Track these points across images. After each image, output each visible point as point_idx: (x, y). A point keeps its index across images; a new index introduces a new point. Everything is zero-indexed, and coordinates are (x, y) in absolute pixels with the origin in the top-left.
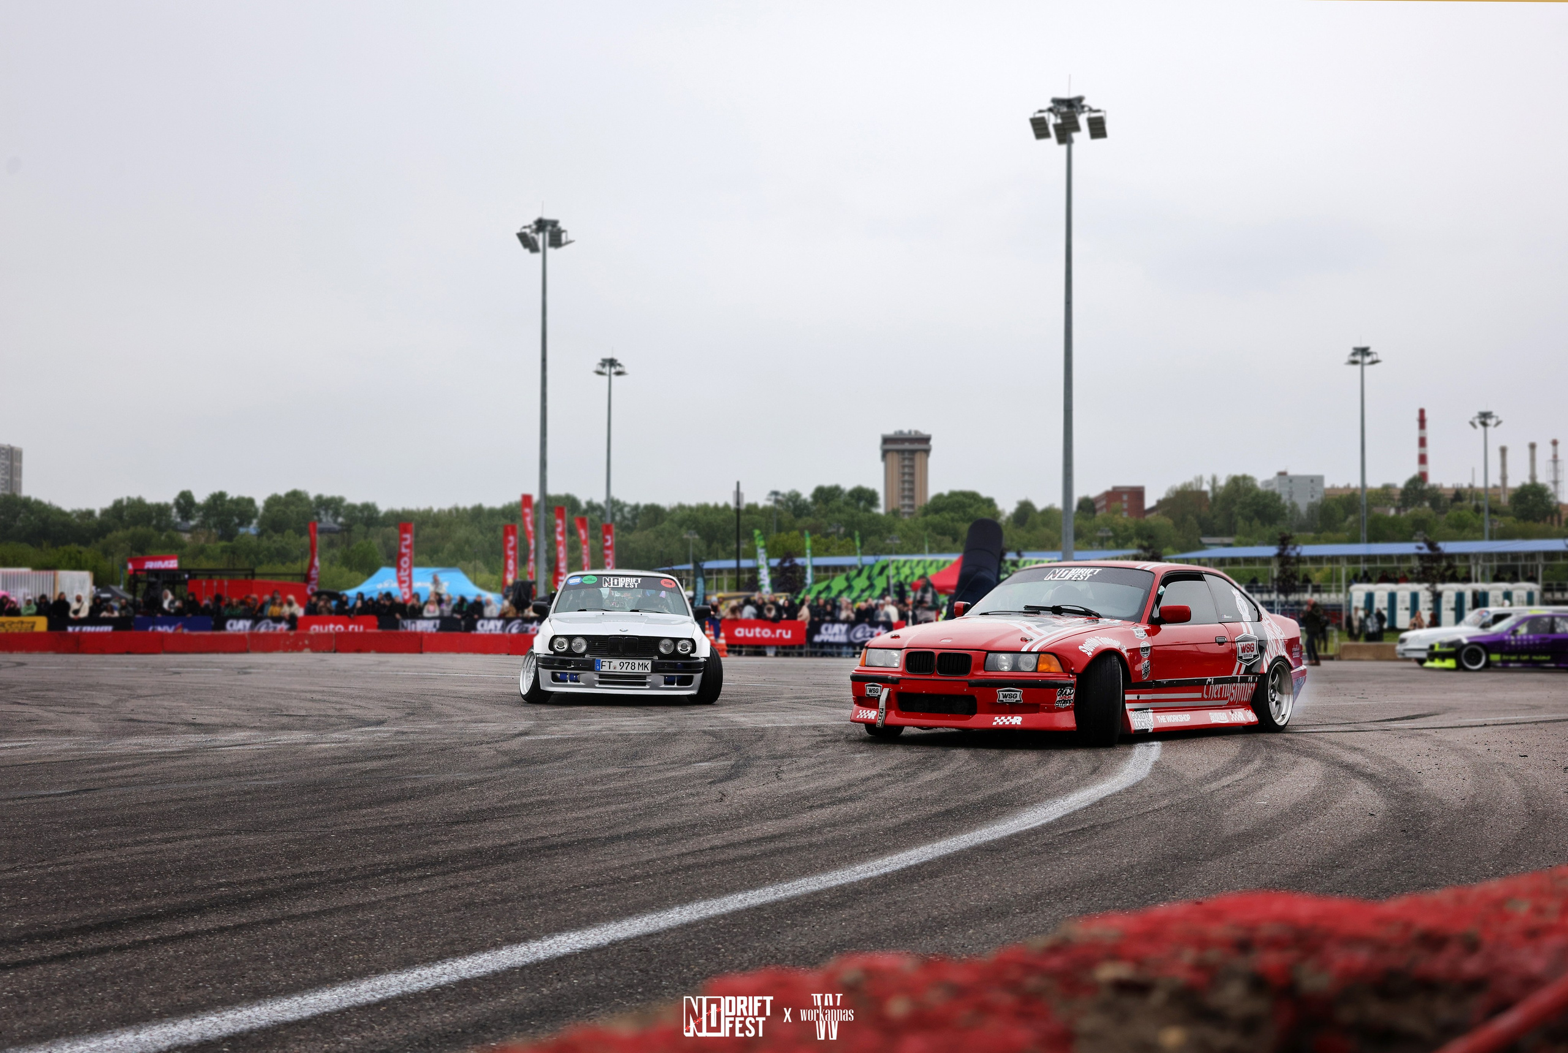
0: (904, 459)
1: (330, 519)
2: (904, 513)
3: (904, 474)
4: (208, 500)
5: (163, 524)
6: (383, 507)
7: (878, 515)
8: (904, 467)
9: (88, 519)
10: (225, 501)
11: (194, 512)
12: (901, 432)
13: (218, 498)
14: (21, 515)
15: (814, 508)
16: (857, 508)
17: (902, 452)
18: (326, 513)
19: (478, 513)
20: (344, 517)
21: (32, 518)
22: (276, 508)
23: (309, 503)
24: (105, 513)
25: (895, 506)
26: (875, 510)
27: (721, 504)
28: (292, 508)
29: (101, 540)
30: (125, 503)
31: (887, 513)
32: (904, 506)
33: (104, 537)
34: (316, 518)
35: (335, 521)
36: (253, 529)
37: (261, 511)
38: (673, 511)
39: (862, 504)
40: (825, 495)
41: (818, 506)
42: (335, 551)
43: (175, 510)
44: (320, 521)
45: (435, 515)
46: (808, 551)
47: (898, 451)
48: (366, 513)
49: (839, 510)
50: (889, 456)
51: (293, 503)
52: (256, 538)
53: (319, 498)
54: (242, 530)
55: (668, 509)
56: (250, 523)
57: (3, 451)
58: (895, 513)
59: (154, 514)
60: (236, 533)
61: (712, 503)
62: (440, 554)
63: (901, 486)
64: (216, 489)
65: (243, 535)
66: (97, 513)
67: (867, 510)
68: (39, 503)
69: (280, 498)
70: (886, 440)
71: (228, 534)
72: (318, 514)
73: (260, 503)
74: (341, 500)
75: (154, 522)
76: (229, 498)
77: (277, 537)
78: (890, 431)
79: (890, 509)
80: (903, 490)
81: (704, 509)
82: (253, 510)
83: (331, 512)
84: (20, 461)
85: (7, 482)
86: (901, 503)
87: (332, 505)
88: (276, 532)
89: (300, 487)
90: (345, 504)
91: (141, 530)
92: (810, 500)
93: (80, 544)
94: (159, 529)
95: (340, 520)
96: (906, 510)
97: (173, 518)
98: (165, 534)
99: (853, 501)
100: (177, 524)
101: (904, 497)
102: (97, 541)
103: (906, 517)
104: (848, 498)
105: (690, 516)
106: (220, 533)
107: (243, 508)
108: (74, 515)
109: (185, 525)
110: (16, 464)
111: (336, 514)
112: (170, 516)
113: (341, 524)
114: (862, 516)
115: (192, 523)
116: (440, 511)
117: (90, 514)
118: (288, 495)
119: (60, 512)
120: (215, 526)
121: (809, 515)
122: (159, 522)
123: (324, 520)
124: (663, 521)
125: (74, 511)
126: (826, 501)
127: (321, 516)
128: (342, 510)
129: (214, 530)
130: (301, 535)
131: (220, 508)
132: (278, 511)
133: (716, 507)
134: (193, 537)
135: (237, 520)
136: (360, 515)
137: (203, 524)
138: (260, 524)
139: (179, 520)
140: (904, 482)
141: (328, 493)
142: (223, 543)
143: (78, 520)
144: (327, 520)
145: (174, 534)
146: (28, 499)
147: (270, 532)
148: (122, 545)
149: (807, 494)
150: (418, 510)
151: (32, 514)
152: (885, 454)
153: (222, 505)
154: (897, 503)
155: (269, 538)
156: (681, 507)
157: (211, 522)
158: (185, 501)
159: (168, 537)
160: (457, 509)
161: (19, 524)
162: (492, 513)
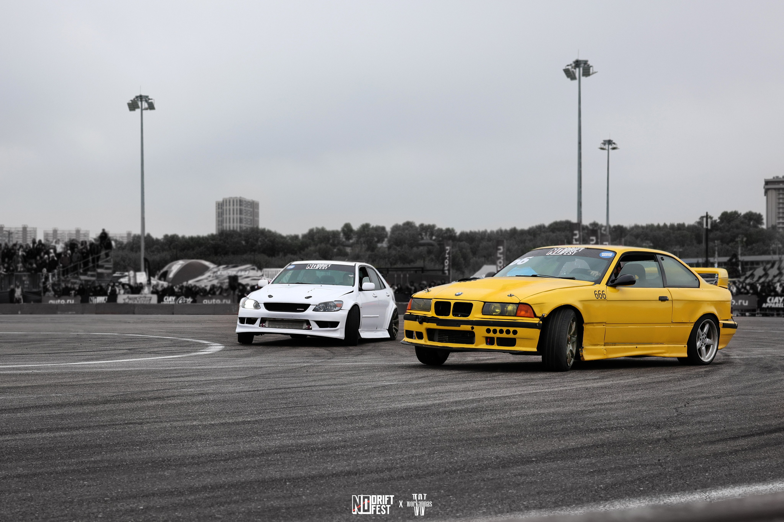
0: (779, 194)
1: (428, 237)
2: (779, 228)
3: (779, 203)
4: (360, 228)
5: (336, 242)
6: (458, 232)
7: (763, 229)
8: (779, 199)
9: (296, 240)
10: (369, 229)
11: (352, 235)
12: (777, 177)
13: (365, 227)
14: (260, 239)
15: (721, 226)
16: (749, 225)
17: (779, 189)
18: (426, 234)
19: (514, 232)
20: (437, 236)
21: (266, 240)
22: (397, 233)
23: (416, 228)
24: (304, 236)
25: (774, 223)
26: (760, 226)
27: (662, 224)
28: (407, 231)
29: (302, 251)
30: (315, 230)
31: (768, 228)
32: (779, 223)
33: (304, 250)
34: (420, 237)
35: (431, 239)
36: (384, 244)
37: (389, 234)
38: (632, 229)
39: (752, 223)
40: (727, 217)
41: (723, 224)
42: (433, 256)
43: (342, 234)
44: (422, 239)
45: (488, 234)
46: (716, 253)
47: (775, 189)
48: (448, 234)
49: (737, 227)
50: (770, 192)
51: (407, 229)
52: (387, 249)
53: (422, 225)
54: (379, 245)
55: (628, 228)
56: (383, 241)
57: (249, 203)
58: (774, 227)
59: (331, 237)
60: (376, 247)
61: (656, 224)
62: (493, 257)
63: (777, 211)
64: (364, 222)
65: (380, 248)
66: (300, 236)
67: (755, 226)
68: (269, 232)
69: (400, 226)
70: (767, 183)
71: (372, 247)
72: (421, 235)
73: (388, 229)
74: (434, 226)
75: (331, 241)
76: (371, 226)
77: (398, 248)
78: (770, 177)
79: (770, 226)
80: (779, 213)
81: (651, 228)
82: (385, 233)
83: (428, 234)
84: (258, 208)
85: (251, 220)
86: (778, 221)
87: (429, 229)
88: (398, 245)
89: (410, 220)
90: (436, 228)
91: (323, 246)
92: (718, 221)
93: (292, 254)
94: (334, 245)
95: (434, 238)
96: (781, 225)
97: (341, 239)
98: (337, 248)
99: (747, 221)
100: (344, 242)
101: (779, 218)
102: (300, 253)
103: (781, 230)
104: (742, 219)
105: (643, 232)
106: (367, 246)
107: (380, 232)
108: (288, 238)
109: (347, 242)
110: (256, 210)
111: (432, 234)
112: (339, 238)
113: (434, 240)
114: (752, 230)
115: (351, 241)
116: (492, 232)
117: (296, 237)
118: (404, 224)
119: (281, 237)
120: (364, 243)
121: (717, 230)
122: (333, 241)
123: (425, 238)
124: (625, 236)
125: (288, 236)
126: (729, 221)
127: (423, 236)
128: (435, 232)
129: (364, 245)
130: (412, 247)
131: (366, 233)
132: (399, 234)
133: (659, 225)
134: (352, 250)
135: (376, 239)
136: (446, 235)
137: (357, 242)
138: (389, 241)
139: (344, 240)
140: (779, 208)
141: (427, 223)
142: (369, 253)
143: (290, 241)
144: (426, 239)
145: (341, 247)
146: (264, 229)
147: (395, 246)
148: (314, 255)
149: (716, 216)
150: (479, 231)
151: (266, 238)
152: (766, 191)
153: (368, 231)
154: (774, 221)
155: (395, 249)
156: (637, 227)
157: (362, 240)
158: (347, 229)
159: (339, 249)
160: (501, 231)
161: (259, 243)
162: (523, 232)
